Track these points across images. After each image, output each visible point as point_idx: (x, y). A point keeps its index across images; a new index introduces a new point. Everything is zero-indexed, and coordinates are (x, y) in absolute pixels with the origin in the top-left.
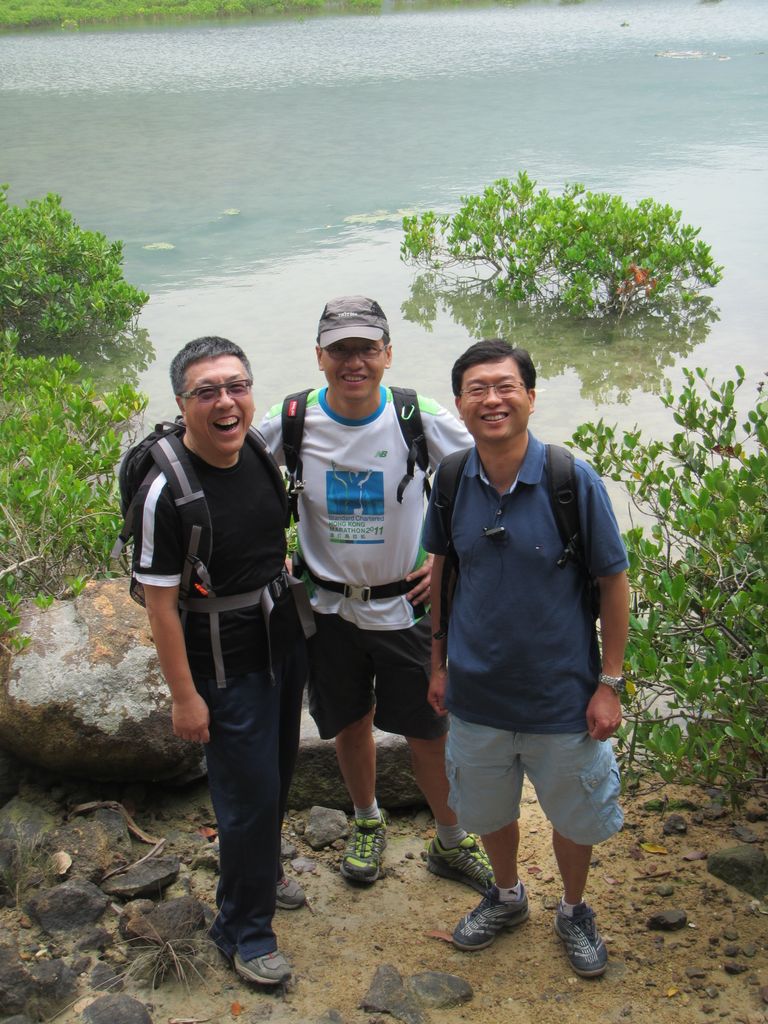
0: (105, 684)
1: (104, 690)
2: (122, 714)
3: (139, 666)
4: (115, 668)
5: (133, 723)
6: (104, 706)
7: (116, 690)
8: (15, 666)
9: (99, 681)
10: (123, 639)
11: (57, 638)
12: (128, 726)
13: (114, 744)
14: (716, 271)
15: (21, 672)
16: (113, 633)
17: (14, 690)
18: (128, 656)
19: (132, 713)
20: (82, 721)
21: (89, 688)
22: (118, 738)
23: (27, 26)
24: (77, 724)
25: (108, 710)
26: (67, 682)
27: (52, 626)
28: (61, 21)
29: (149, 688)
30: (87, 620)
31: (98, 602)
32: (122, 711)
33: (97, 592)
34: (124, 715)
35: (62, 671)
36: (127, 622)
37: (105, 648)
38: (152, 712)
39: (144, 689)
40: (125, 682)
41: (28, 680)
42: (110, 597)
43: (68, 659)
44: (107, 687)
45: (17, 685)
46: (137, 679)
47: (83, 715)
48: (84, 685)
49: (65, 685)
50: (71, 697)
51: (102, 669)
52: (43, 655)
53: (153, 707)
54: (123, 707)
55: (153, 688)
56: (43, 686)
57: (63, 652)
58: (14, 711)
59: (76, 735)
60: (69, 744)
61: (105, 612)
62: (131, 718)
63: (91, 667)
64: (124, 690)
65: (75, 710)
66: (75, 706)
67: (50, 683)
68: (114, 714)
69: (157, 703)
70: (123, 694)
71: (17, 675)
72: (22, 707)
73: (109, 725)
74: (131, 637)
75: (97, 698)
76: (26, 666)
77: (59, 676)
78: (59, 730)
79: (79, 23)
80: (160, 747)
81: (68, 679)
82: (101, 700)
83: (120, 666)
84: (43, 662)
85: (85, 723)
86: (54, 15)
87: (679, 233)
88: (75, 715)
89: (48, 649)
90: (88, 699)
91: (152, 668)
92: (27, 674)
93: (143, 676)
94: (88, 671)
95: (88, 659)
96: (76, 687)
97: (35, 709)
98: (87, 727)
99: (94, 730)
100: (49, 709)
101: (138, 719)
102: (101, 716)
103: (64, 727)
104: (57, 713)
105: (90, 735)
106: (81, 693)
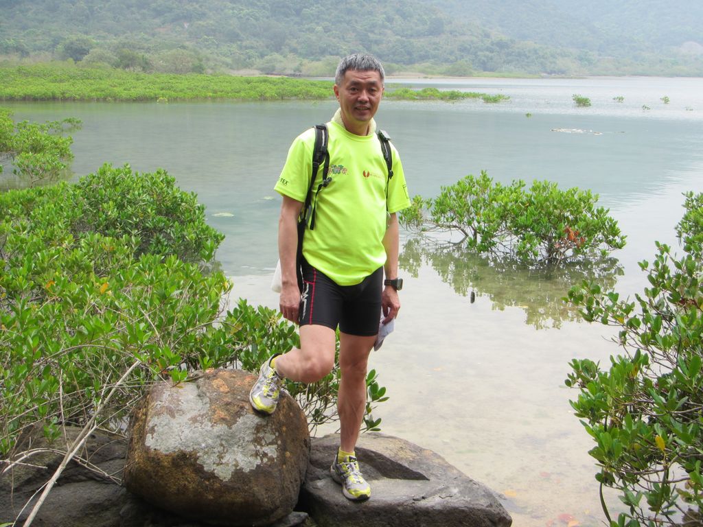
0: (222, 440)
1: (222, 445)
2: (235, 465)
3: (249, 428)
4: (230, 428)
5: (242, 472)
6: (221, 457)
7: (231, 445)
8: (151, 424)
9: (218, 437)
10: (236, 409)
11: (184, 406)
12: (238, 474)
13: (226, 488)
14: (622, 239)
15: (156, 428)
16: (228, 404)
17: (150, 441)
18: (240, 420)
19: (241, 464)
20: (203, 467)
21: (210, 441)
22: (230, 485)
23: (134, 101)
24: (199, 470)
25: (223, 461)
26: (194, 436)
27: (180, 398)
28: (157, 98)
29: (256, 447)
30: (208, 394)
31: (215, 383)
32: (234, 463)
33: (215, 376)
34: (236, 466)
35: (189, 428)
36: (239, 397)
37: (223, 414)
38: (257, 465)
39: (252, 447)
40: (237, 440)
41: (162, 433)
42: (225, 380)
43: (194, 420)
44: (224, 442)
45: (152, 438)
46: (247, 439)
47: (204, 463)
48: (207, 438)
49: (192, 438)
50: (195, 447)
51: (220, 428)
52: (173, 417)
53: (258, 461)
54: (235, 459)
55: (259, 447)
56: (174, 438)
57: (189, 416)
58: (149, 458)
59: (197, 478)
60: (191, 486)
61: (221, 389)
62: (241, 469)
63: (212, 426)
64: (236, 446)
65: (197, 458)
66: (198, 455)
67: (179, 436)
68: (227, 465)
69: (262, 460)
70: (236, 449)
71: (152, 430)
72: (156, 454)
73: (224, 474)
74: (242, 408)
75: (216, 450)
76: (160, 423)
77: (187, 431)
78: (183, 474)
79: (169, 100)
80: (262, 495)
81: (194, 433)
82: (219, 452)
83: (234, 427)
84: (174, 422)
85: (206, 469)
86: (153, 95)
87: (595, 213)
88: (198, 462)
89: (177, 413)
90: (209, 450)
91: (258, 432)
92: (161, 430)
93: (251, 437)
94: (209, 428)
95: (210, 420)
96: (200, 440)
97: (166, 455)
98: (207, 472)
99: (212, 476)
100: (178, 456)
101: (247, 470)
102: (218, 465)
103: (188, 471)
104: (184, 460)
105: (208, 479)
106: (203, 445)
